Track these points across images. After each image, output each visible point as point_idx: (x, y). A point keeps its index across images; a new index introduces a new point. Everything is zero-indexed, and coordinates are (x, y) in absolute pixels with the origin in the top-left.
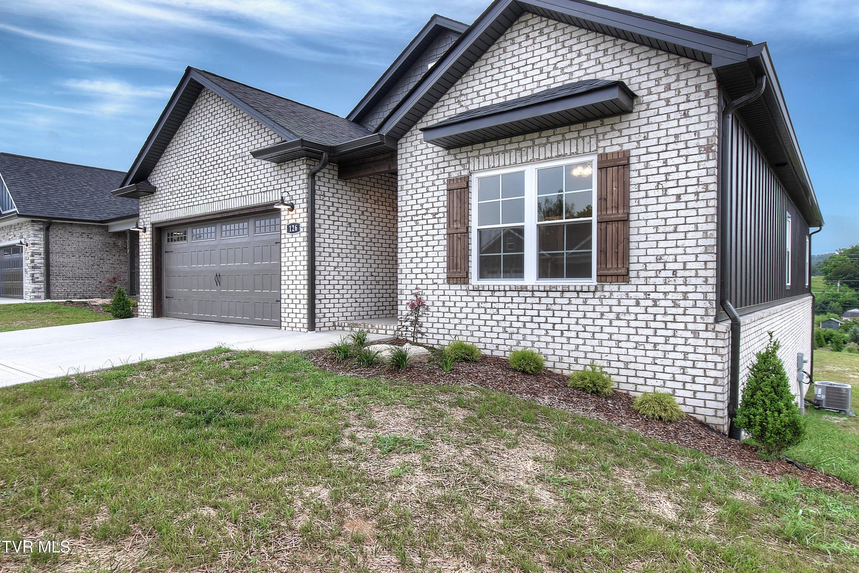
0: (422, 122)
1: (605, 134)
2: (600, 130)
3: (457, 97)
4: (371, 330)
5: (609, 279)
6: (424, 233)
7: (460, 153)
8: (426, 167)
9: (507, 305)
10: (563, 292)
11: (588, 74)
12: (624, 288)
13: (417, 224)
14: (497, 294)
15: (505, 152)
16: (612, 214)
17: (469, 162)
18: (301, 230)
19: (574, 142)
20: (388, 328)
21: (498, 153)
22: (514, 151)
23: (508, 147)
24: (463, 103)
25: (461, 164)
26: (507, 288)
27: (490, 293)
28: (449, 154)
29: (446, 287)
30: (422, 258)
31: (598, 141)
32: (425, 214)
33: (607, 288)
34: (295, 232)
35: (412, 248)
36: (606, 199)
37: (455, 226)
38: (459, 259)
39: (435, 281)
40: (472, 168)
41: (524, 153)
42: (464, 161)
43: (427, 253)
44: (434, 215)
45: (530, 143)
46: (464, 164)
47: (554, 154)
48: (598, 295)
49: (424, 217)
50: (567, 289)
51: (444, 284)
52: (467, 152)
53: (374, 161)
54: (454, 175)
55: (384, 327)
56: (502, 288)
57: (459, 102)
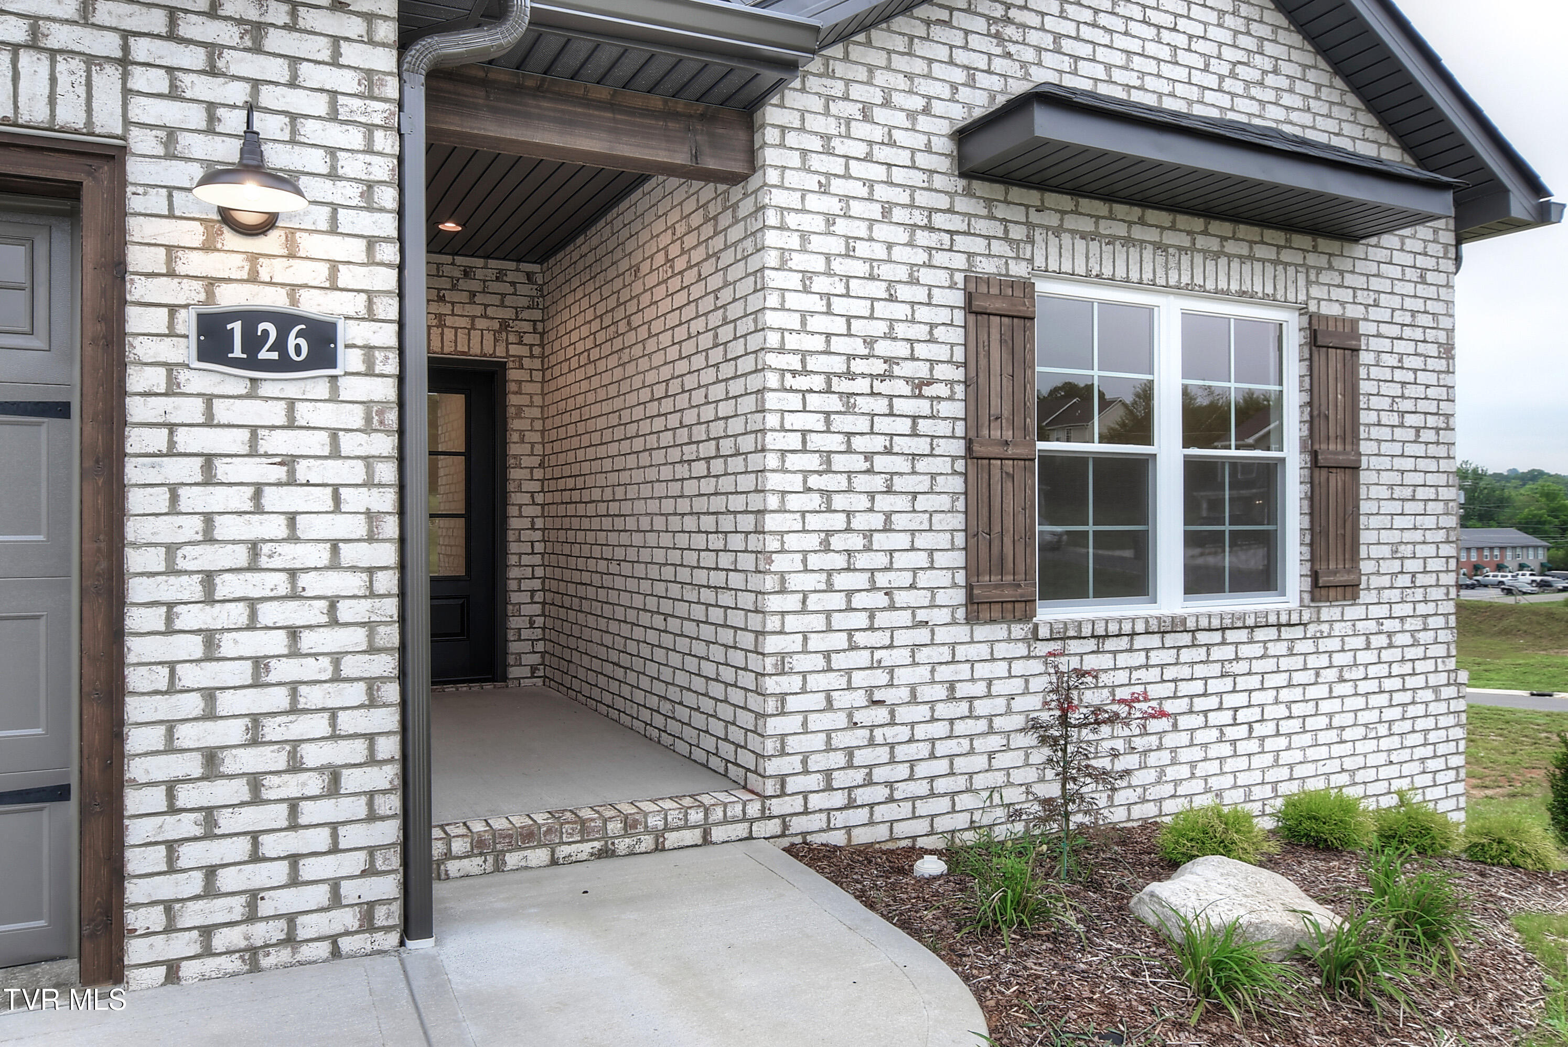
0: (869, 43)
1: (1319, 270)
2: (1312, 259)
3: (996, 20)
4: (622, 845)
5: (1332, 593)
6: (878, 443)
7: (1006, 202)
8: (887, 209)
9: (1136, 675)
10: (1252, 628)
11: (1291, 123)
12: (1352, 612)
13: (849, 410)
14: (1110, 644)
15: (1128, 241)
16: (1336, 453)
17: (1031, 241)
18: (350, 360)
19: (1269, 268)
20: (718, 814)
21: (1112, 240)
22: (1150, 248)
23: (1138, 232)
24: (1012, 48)
25: (1006, 238)
26: (1140, 627)
27: (1091, 645)
28: (968, 193)
29: (961, 633)
30: (868, 534)
31: (1309, 283)
32: (882, 377)
33: (1326, 614)
34: (284, 364)
35: (826, 494)
36: (1327, 417)
37: (996, 434)
38: (1008, 541)
39: (921, 615)
40: (1039, 262)
41: (1172, 263)
42: (1017, 232)
43: (888, 515)
44: (918, 386)
45: (1185, 241)
46: (1018, 242)
47: (1234, 287)
48: (1312, 629)
49: (879, 387)
50: (1263, 621)
51: (954, 622)
52: (1027, 207)
53: (611, 106)
54: (987, 267)
55: (696, 816)
56: (1127, 628)
57: (997, 36)
